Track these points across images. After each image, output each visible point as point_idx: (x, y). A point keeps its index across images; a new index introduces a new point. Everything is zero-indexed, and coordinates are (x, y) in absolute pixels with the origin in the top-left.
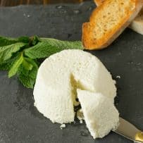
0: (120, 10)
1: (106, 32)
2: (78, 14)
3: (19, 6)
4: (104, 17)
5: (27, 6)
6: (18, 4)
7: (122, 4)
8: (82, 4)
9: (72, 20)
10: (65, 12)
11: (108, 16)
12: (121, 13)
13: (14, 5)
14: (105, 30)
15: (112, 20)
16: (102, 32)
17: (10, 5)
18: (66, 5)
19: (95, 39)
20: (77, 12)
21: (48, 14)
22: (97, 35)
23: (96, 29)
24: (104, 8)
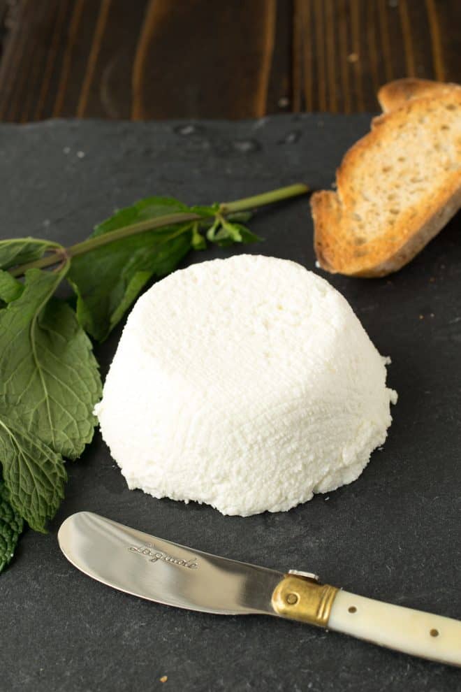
0: (437, 147)
1: (398, 218)
2: (249, 153)
3: (50, 123)
4: (385, 170)
5: (77, 123)
6: (45, 116)
7: (444, 128)
8: (261, 122)
9: (229, 171)
10: (206, 145)
11: (398, 168)
12: (444, 159)
13: (30, 119)
14: (395, 212)
15: (413, 181)
16: (385, 216)
17: (18, 120)
18: (209, 124)
19: (360, 241)
20: (245, 146)
21: (148, 152)
22: (368, 228)
23: (362, 209)
24: (384, 144)
